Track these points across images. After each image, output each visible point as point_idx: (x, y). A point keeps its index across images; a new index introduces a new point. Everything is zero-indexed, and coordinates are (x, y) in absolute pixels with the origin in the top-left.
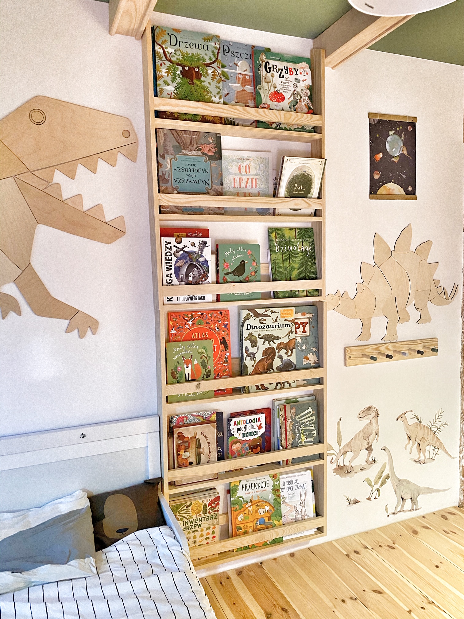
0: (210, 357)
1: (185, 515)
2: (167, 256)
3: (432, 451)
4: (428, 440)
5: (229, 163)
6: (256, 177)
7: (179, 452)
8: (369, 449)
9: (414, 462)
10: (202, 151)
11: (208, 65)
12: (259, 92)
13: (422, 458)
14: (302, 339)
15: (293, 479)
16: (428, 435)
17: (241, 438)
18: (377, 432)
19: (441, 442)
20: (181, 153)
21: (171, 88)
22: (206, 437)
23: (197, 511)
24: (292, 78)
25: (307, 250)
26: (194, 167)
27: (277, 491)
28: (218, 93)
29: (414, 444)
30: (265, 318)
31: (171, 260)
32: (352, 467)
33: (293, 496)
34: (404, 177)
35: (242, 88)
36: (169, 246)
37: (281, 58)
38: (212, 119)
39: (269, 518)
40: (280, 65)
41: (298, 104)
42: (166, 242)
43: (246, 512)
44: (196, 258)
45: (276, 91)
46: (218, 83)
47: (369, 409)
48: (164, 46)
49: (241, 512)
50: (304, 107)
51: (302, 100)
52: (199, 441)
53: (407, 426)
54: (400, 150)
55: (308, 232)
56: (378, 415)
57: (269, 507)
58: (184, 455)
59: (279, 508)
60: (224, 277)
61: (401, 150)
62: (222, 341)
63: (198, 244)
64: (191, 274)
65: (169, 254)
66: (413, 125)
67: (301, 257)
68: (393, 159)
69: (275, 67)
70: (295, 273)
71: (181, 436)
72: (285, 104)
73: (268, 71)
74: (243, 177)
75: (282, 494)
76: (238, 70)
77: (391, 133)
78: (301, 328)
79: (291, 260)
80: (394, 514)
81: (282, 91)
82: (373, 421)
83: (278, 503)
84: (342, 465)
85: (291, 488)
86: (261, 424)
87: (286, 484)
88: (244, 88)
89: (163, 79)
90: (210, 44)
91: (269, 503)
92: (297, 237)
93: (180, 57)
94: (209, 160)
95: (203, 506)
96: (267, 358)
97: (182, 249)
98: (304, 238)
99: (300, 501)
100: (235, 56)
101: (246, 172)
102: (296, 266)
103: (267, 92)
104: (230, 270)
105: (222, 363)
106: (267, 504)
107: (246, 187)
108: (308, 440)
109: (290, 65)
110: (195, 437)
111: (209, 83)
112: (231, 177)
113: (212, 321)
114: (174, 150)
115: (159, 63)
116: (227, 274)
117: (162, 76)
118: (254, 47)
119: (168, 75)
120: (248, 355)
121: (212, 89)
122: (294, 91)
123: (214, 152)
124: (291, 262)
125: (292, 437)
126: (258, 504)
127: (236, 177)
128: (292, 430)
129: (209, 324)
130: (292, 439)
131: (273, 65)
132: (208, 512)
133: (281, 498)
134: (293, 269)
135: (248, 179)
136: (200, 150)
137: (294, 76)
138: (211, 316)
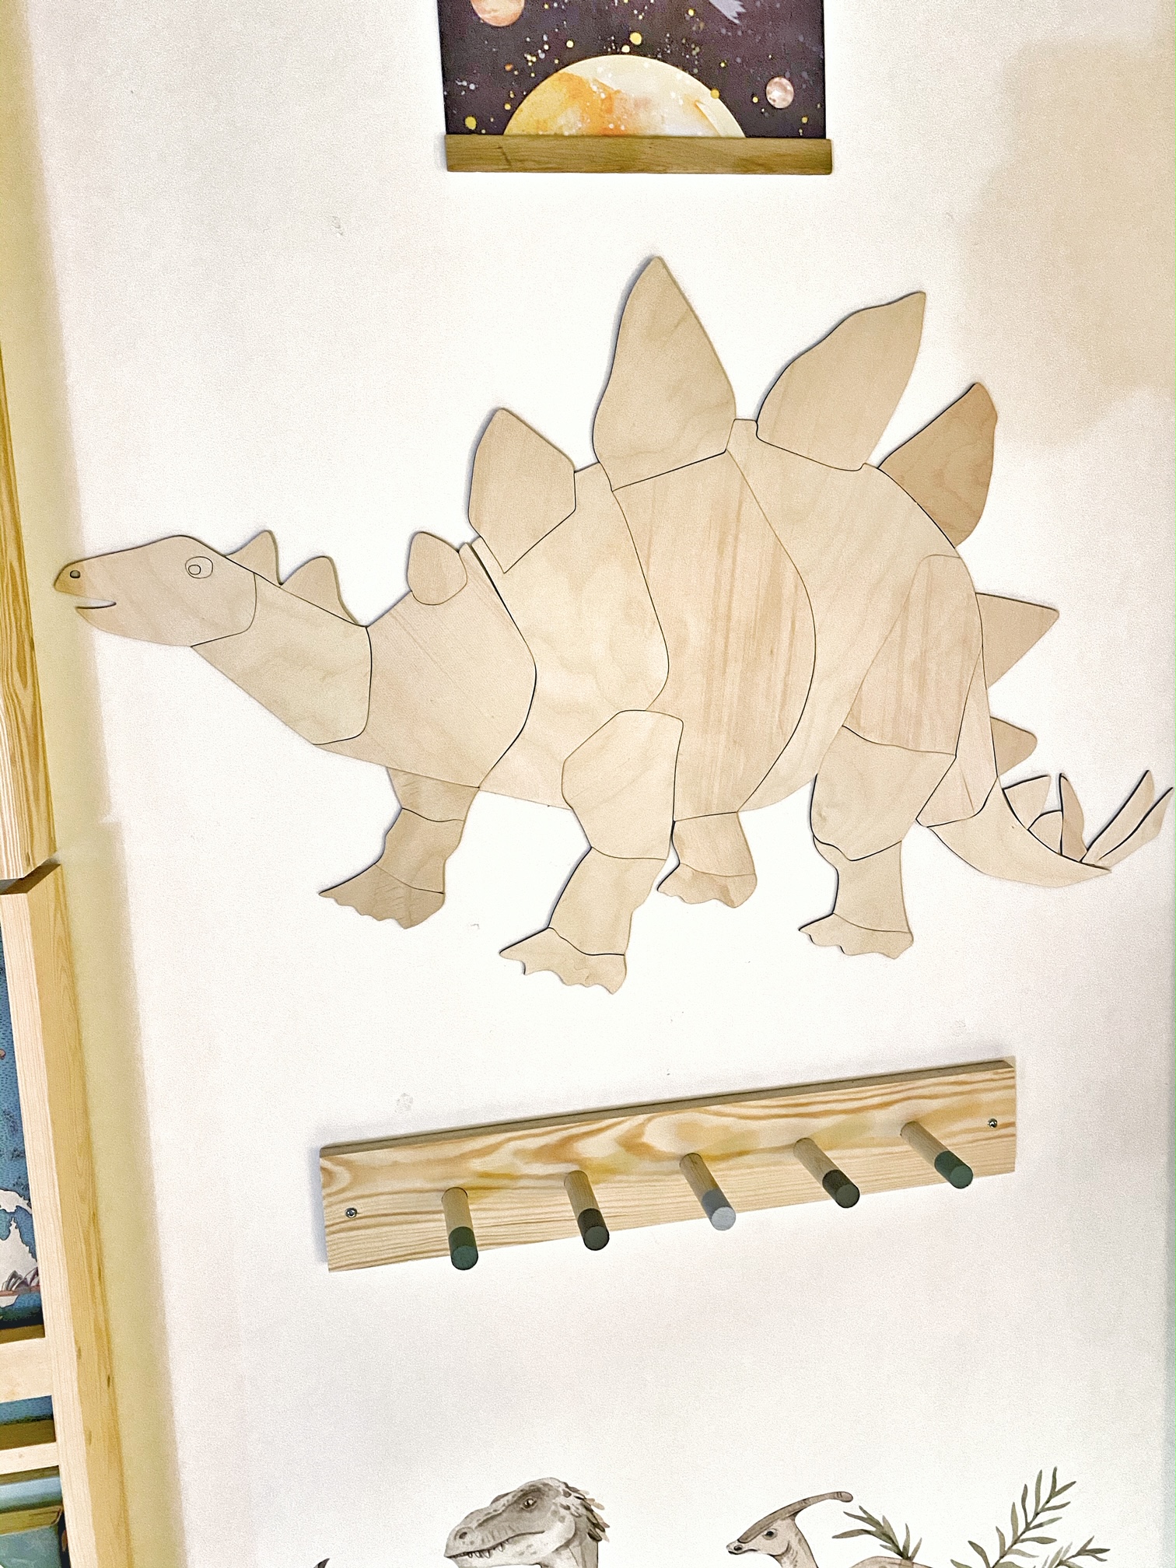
34: (728, 7)
47: (530, 1498)
56: (594, 1530)
82: (566, 1565)
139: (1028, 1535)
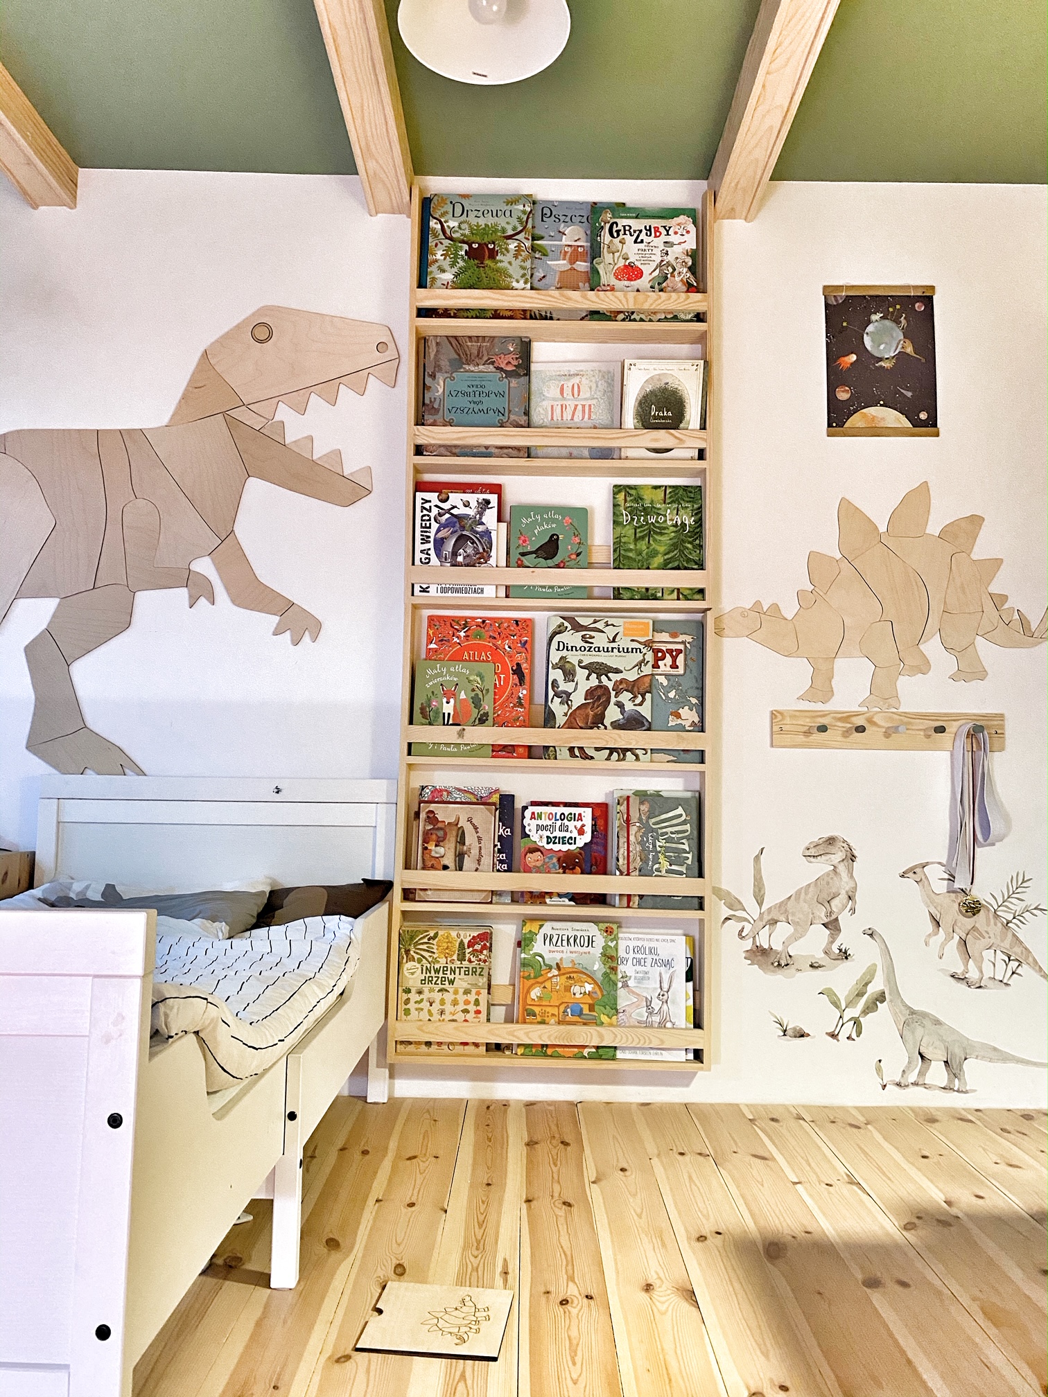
0: (488, 690)
1: (426, 954)
2: (424, 520)
3: (1001, 966)
4: (990, 937)
5: (544, 383)
6: (590, 402)
7: (427, 843)
8: (832, 925)
9: (951, 979)
10: (496, 365)
11: (510, 237)
12: (597, 269)
13: (973, 974)
14: (669, 680)
15: (647, 945)
16: (988, 925)
17: (543, 843)
18: (850, 894)
19: (1026, 949)
20: (462, 370)
21: (448, 276)
22: (476, 828)
23: (447, 951)
24: (659, 242)
25: (687, 522)
26: (481, 390)
27: (610, 958)
28: (523, 276)
29: (949, 938)
30: (592, 634)
31: (430, 527)
32: (790, 956)
33: (645, 977)
34: (909, 394)
35: (570, 266)
36: (427, 506)
37: (639, 214)
38: (509, 314)
39: (591, 1008)
40: (637, 224)
41: (668, 281)
42: (422, 499)
43: (548, 984)
44: (471, 525)
45: (627, 264)
46: (523, 261)
47: (831, 841)
48: (443, 220)
49: (538, 983)
50: (680, 285)
51: (676, 273)
52: (463, 833)
53: (930, 896)
54: (897, 347)
55: (691, 492)
56: (853, 858)
57: (592, 986)
58: (436, 851)
59: (612, 992)
60: (519, 559)
61: (900, 346)
62: (514, 668)
63: (476, 504)
64: (461, 551)
65: (427, 518)
66: (928, 300)
67: (673, 534)
68: (882, 364)
69: (627, 228)
70: (659, 560)
71: (432, 817)
72: (644, 282)
73: (615, 235)
74: (567, 403)
75: (621, 968)
76: (565, 241)
77: (874, 317)
78: (668, 660)
79: (651, 538)
80: (899, 1085)
81: (638, 264)
82: (842, 868)
83: (611, 982)
84: (766, 947)
85: (642, 961)
86: (583, 825)
87: (632, 951)
88: (574, 266)
89: (437, 264)
90: (516, 207)
91: (593, 979)
92: (668, 501)
93: (467, 232)
94: (506, 377)
95: (457, 945)
96: (594, 703)
97: (448, 511)
98: (682, 502)
99: (659, 990)
100: (562, 221)
101: (573, 395)
102: (662, 549)
103: (612, 266)
104: (529, 549)
105: (512, 705)
106: (589, 980)
107: (572, 419)
108: (674, 867)
109: (655, 223)
110: (457, 824)
111: (510, 263)
112: (545, 404)
113: (499, 634)
114: (450, 366)
115: (434, 244)
116: (523, 554)
117: (436, 261)
118: (595, 203)
119: (445, 259)
120: (557, 695)
121: (515, 270)
122: (662, 261)
123: (515, 366)
124: (651, 542)
125: (640, 856)
126: (572, 975)
127: (555, 403)
128: (641, 843)
129: (495, 638)
130: (641, 860)
131: (624, 227)
132: (467, 959)
133: (620, 976)
134: (654, 554)
135: (576, 406)
136: (493, 363)
137: (663, 238)
138: (499, 627)
139: (1013, 896)
